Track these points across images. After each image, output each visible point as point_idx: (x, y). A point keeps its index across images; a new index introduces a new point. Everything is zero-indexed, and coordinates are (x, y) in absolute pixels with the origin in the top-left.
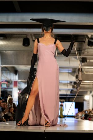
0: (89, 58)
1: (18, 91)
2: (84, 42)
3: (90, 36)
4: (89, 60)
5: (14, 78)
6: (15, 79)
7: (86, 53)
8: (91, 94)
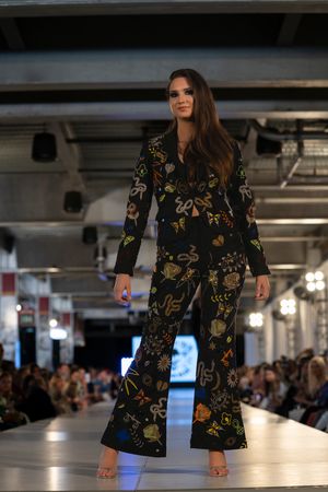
0: (261, 191)
1: (19, 308)
2: (244, 139)
3: (262, 122)
4: (262, 197)
5: (4, 264)
6: (8, 268)
7: (252, 172)
8: (269, 309)
